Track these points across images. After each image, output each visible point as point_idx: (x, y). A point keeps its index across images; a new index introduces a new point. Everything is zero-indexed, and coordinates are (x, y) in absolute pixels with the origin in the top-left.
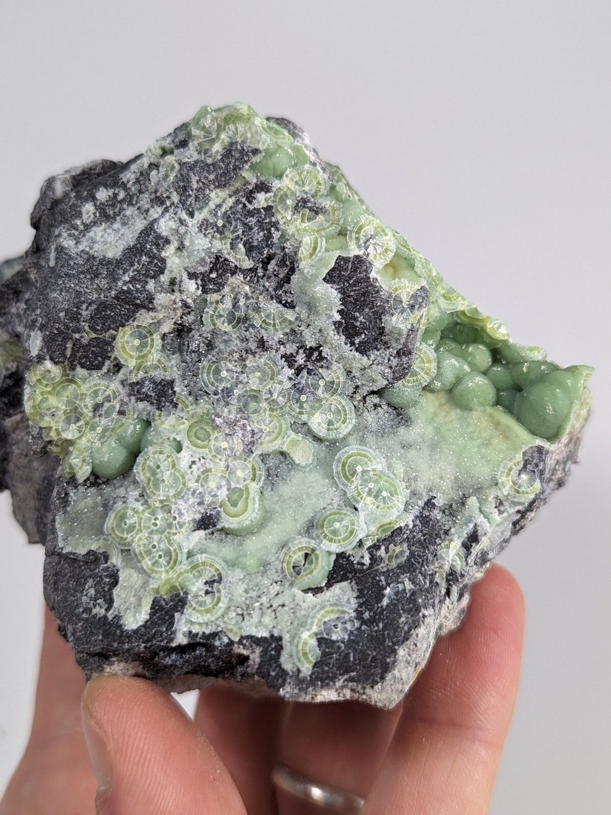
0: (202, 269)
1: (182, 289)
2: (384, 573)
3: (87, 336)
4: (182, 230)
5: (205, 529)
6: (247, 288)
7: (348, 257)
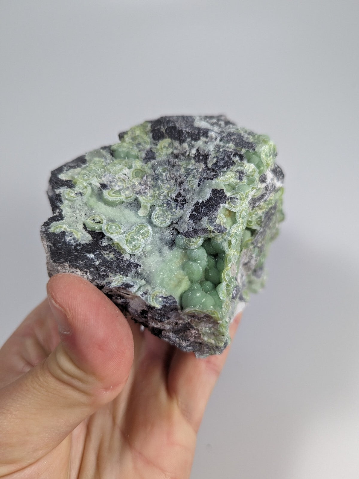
0: (201, 152)
1: (191, 149)
2: (100, 252)
3: (163, 130)
4: (214, 140)
5: (101, 186)
6: (201, 170)
7: (224, 193)
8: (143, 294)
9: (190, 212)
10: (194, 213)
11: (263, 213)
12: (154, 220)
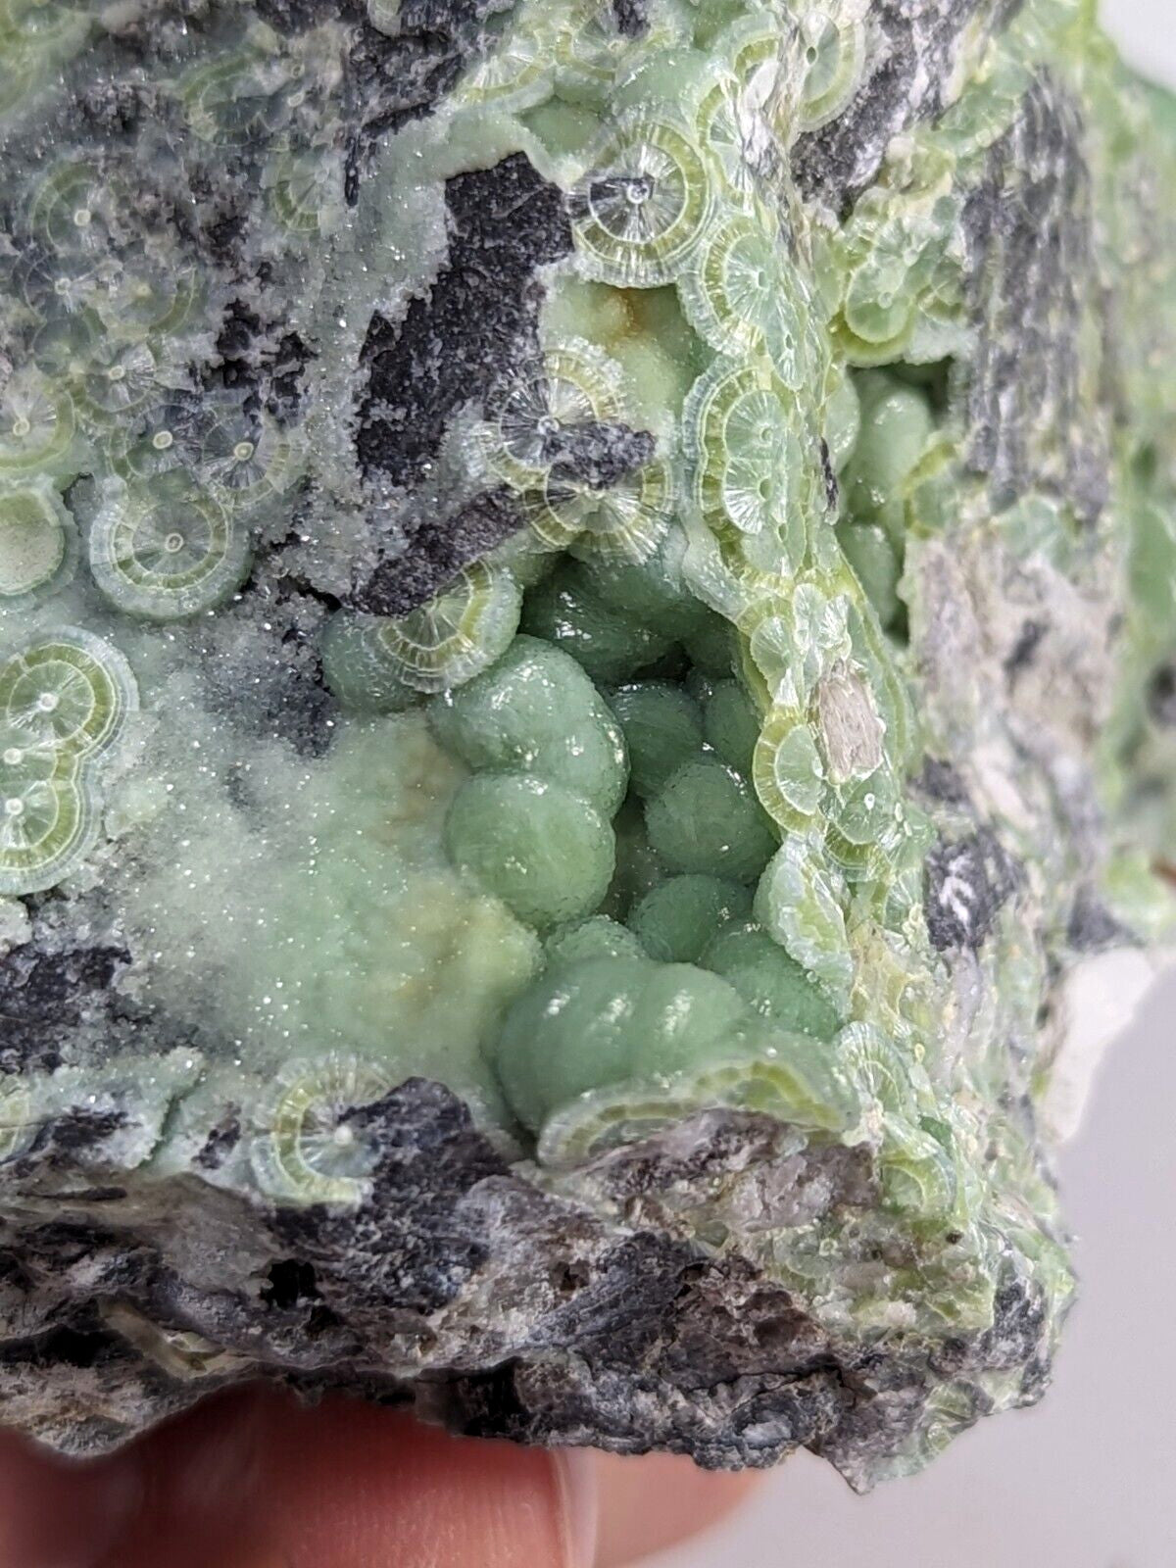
6: (334, 77)
7: (537, 175)
8: (209, 1149)
9: (350, 419)
10: (381, 411)
11: (944, 208)
12: (113, 584)
